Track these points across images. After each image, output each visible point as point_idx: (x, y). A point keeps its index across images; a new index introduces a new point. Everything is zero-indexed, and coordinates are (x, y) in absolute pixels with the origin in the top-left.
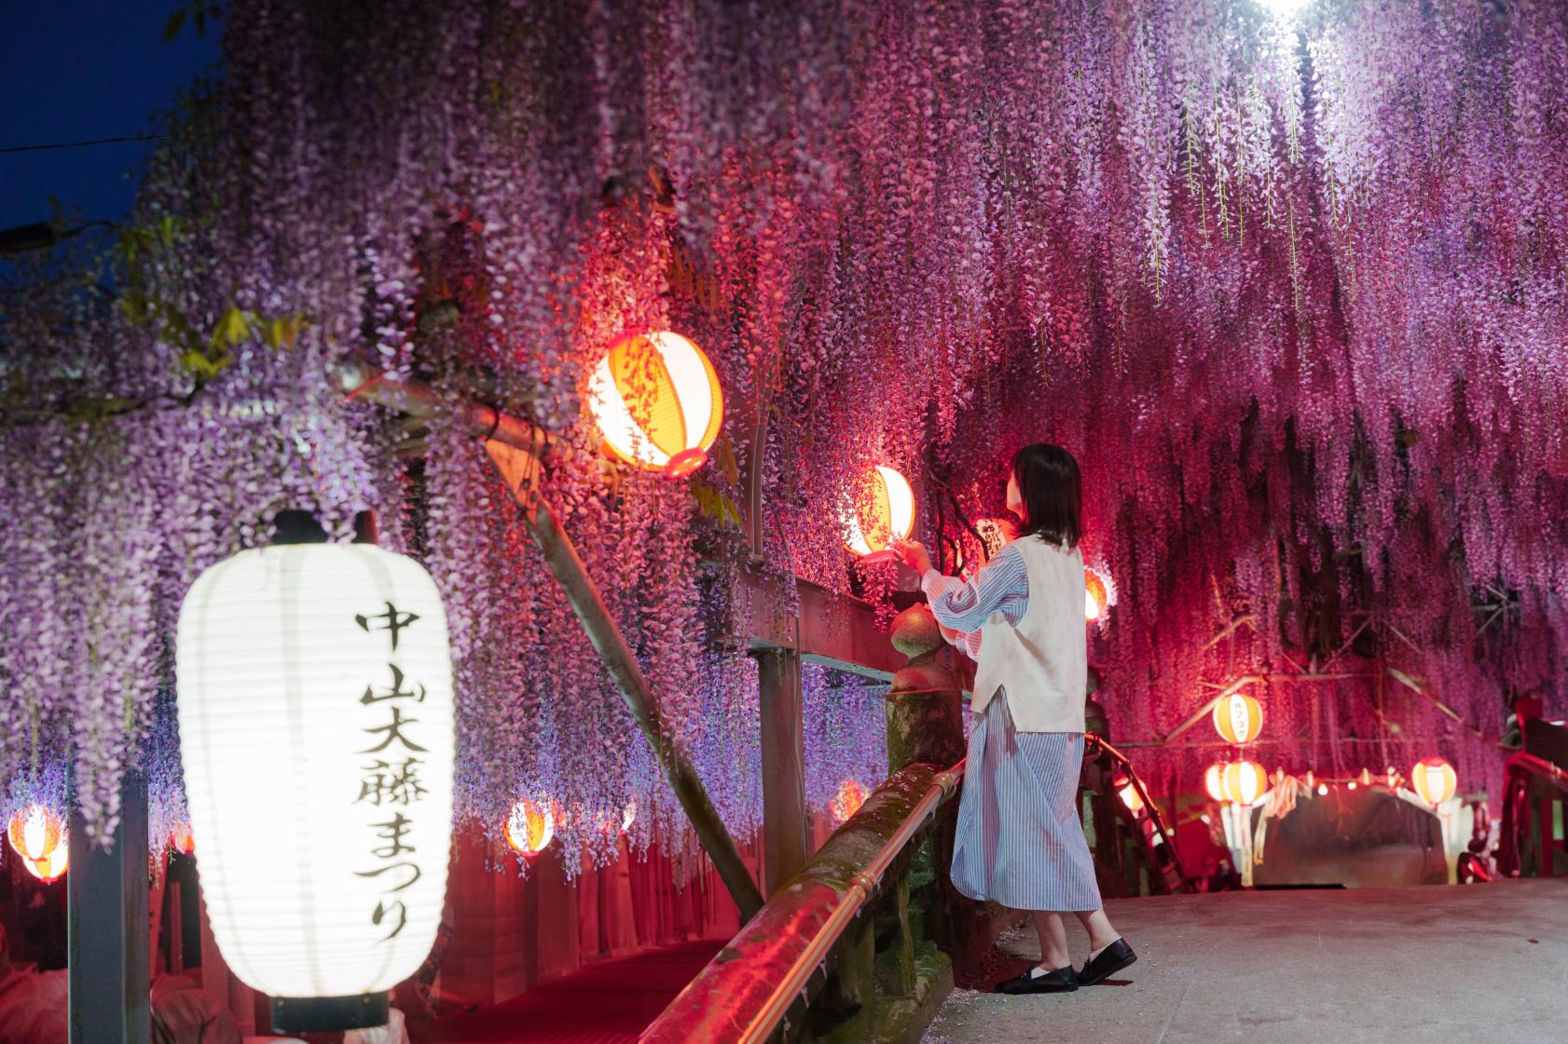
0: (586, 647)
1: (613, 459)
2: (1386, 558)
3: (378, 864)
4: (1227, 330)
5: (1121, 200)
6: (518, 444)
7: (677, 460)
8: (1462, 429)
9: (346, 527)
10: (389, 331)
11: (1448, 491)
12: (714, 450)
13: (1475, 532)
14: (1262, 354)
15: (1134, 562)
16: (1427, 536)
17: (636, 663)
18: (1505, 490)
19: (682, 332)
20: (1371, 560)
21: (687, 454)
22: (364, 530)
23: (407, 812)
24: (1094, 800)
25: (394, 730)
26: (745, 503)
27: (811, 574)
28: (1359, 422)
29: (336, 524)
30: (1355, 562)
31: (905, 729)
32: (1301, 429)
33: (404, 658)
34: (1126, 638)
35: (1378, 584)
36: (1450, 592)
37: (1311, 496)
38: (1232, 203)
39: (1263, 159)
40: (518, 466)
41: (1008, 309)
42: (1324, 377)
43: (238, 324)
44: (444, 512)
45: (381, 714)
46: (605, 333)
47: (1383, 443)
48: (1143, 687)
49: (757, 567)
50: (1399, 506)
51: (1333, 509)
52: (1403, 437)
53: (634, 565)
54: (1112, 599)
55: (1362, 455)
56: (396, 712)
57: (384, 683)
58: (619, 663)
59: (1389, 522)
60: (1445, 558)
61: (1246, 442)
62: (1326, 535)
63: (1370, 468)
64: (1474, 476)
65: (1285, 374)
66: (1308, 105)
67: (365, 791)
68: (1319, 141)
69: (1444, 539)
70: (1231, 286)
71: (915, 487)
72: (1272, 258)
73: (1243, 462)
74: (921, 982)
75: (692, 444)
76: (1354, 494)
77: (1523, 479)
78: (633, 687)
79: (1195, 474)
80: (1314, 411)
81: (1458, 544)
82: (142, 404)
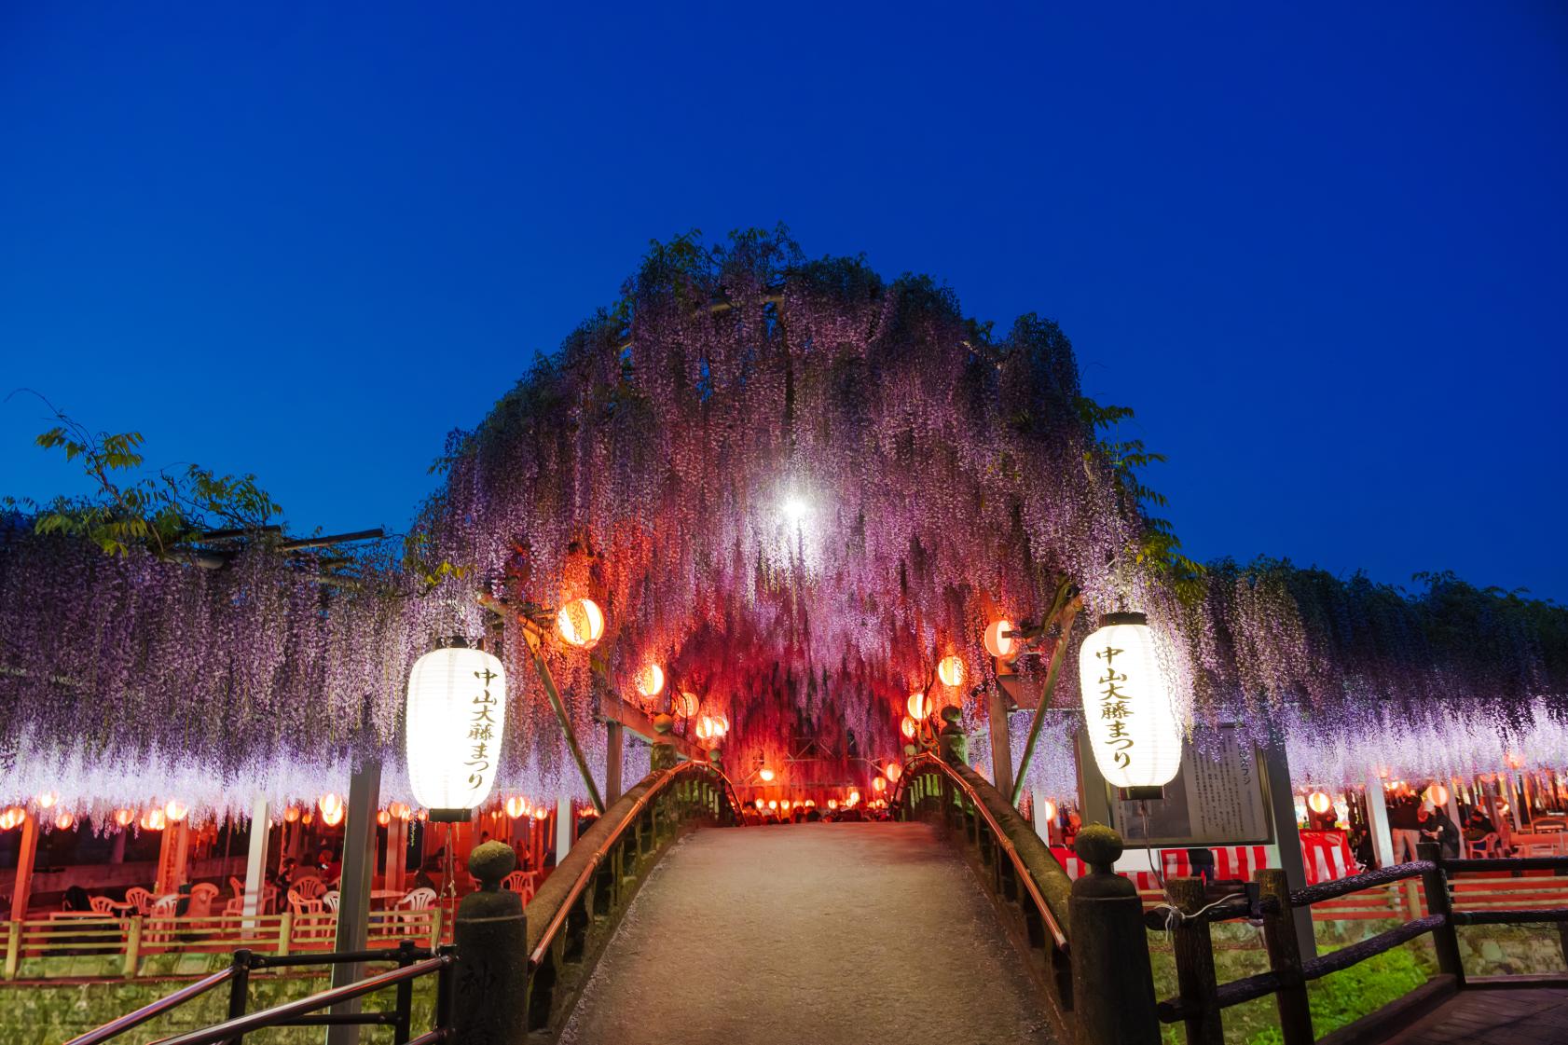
0: (551, 709)
1: (565, 642)
2: (819, 718)
3: (473, 760)
4: (770, 634)
5: (739, 578)
6: (533, 631)
7: (587, 643)
8: (845, 674)
9: (475, 643)
10: (496, 581)
11: (840, 696)
12: (600, 642)
13: (849, 711)
14: (781, 644)
15: (735, 717)
16: (833, 712)
17: (567, 715)
18: (858, 697)
19: (594, 600)
20: (814, 720)
21: (591, 640)
22: (480, 646)
23: (486, 743)
24: (719, 796)
25: (484, 714)
26: (608, 668)
27: (627, 699)
28: (811, 671)
29: (471, 641)
30: (809, 720)
31: (657, 757)
32: (793, 670)
33: (490, 689)
34: (731, 743)
35: (816, 727)
36: (840, 731)
37: (795, 697)
38: (776, 579)
39: (786, 564)
40: (533, 640)
41: (700, 612)
42: (801, 652)
43: (446, 567)
44: (508, 647)
45: (480, 707)
46: (566, 599)
47: (820, 681)
48: (736, 762)
49: (610, 691)
50: (824, 701)
51: (802, 701)
52: (826, 677)
53: (570, 679)
54: (727, 728)
55: (812, 684)
56: (486, 707)
57: (483, 696)
58: (562, 716)
59: (820, 706)
60: (839, 720)
61: (774, 677)
62: (799, 710)
63: (814, 689)
64: (848, 691)
65: (788, 650)
66: (800, 548)
67: (471, 734)
68: (804, 557)
69: (838, 713)
70: (773, 616)
71: (665, 674)
72: (787, 607)
73: (772, 684)
74: (658, 846)
75: (593, 637)
76: (809, 696)
77: (865, 692)
78: (565, 724)
79: (757, 687)
80: (797, 665)
81: (843, 715)
82: (409, 594)
